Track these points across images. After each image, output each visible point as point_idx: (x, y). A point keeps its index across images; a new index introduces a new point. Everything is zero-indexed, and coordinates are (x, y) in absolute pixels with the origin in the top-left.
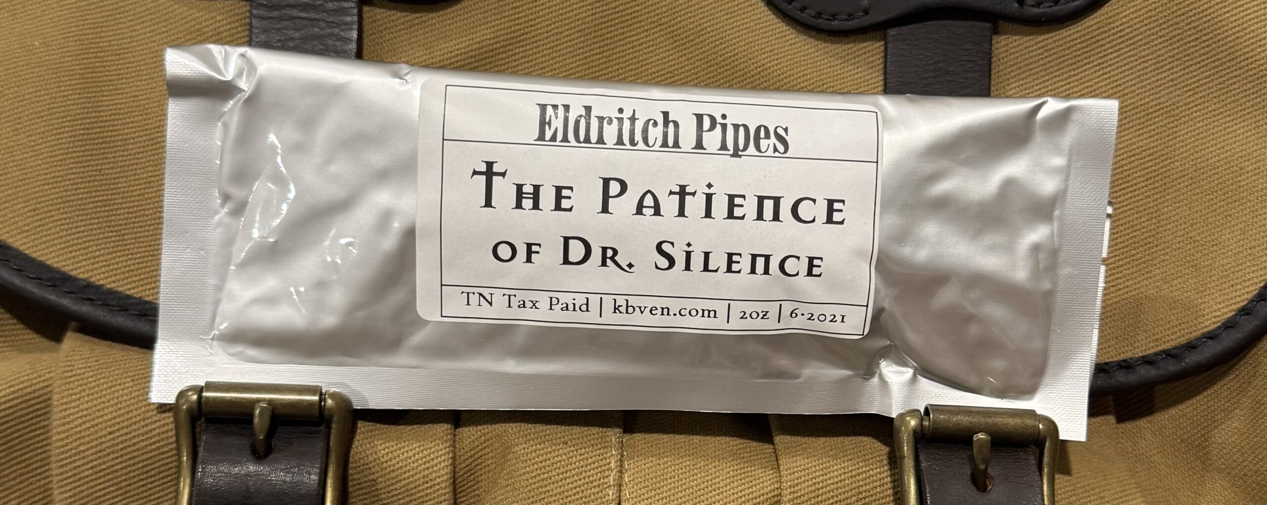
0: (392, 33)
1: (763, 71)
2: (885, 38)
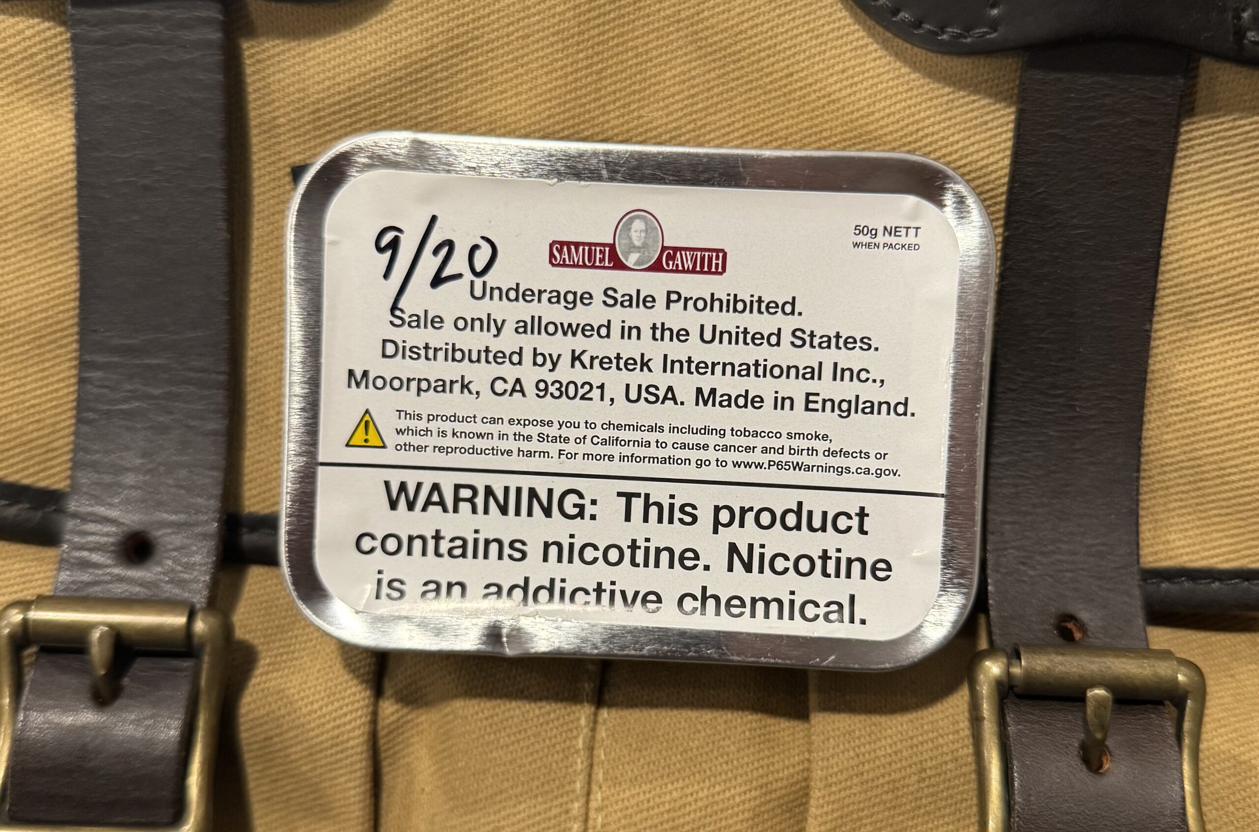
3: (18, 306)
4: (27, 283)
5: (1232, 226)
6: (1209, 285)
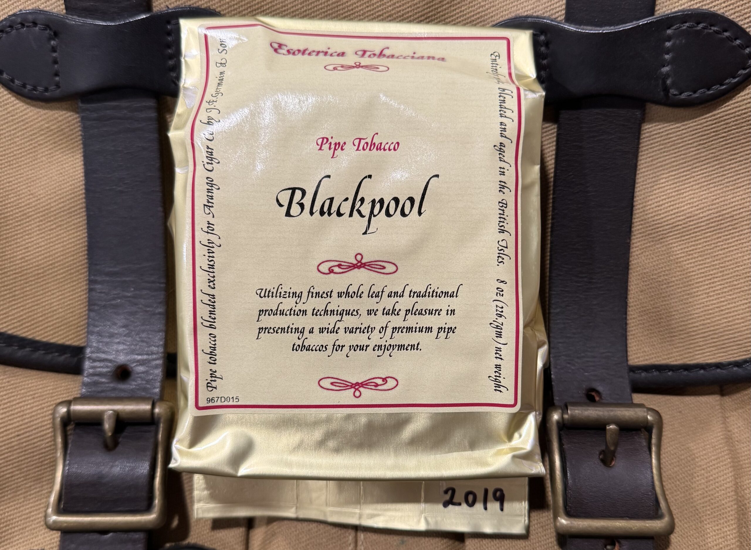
3: (59, 254)
4: (63, 242)
5: (670, 189)
6: (660, 219)
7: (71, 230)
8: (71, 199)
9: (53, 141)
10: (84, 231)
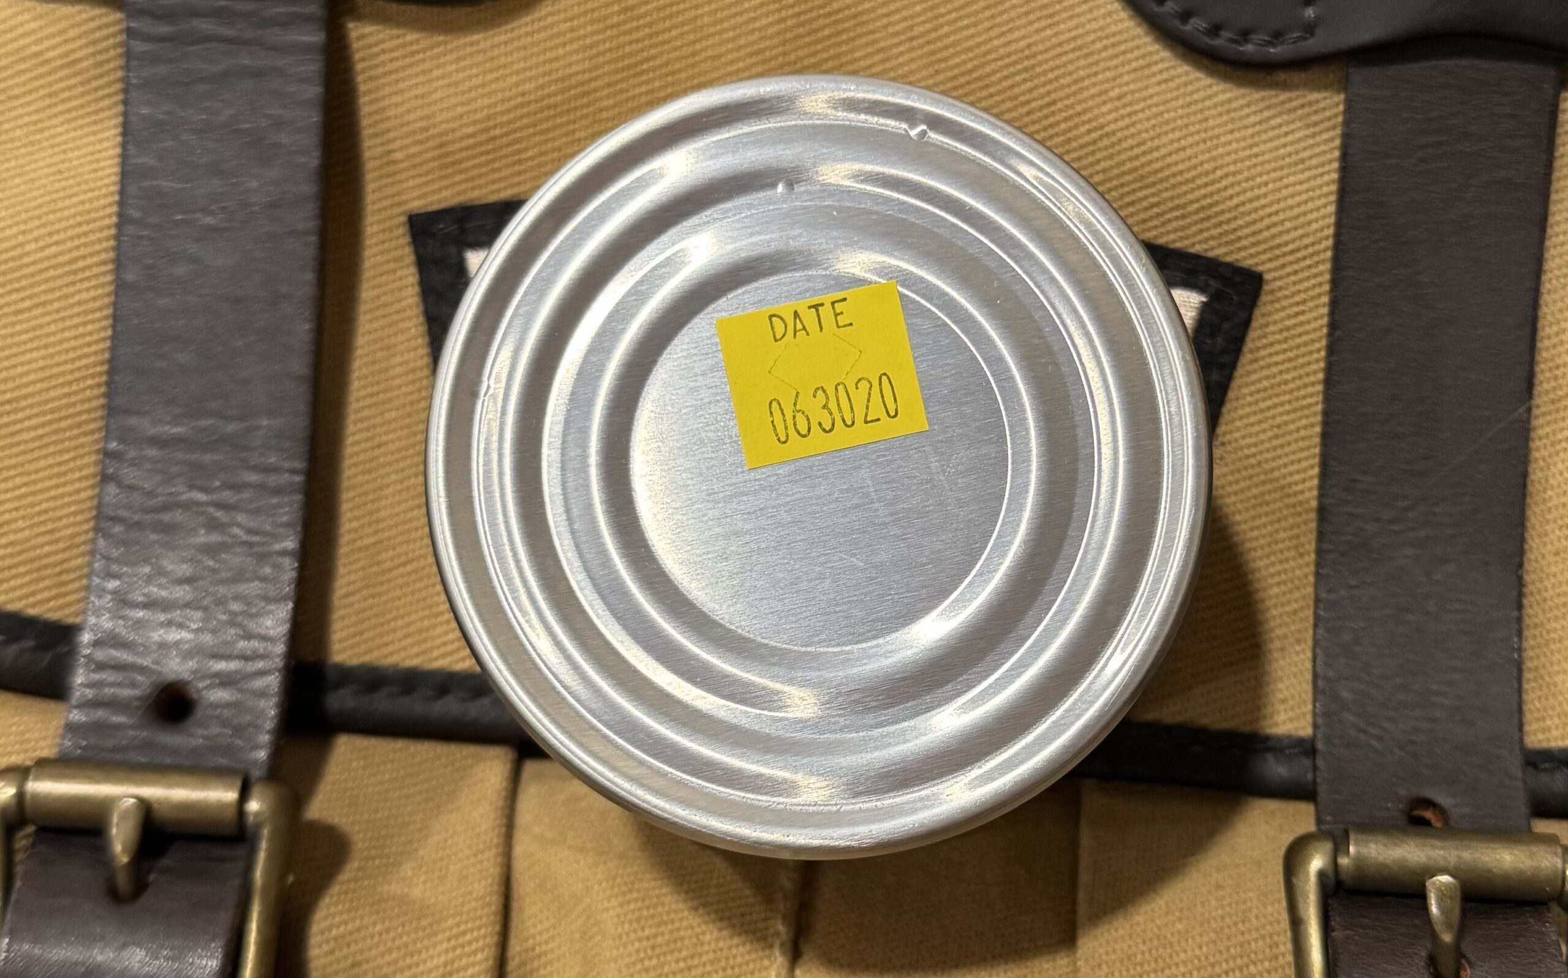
0: (397, 59)
1: (1101, 138)
2: (1344, 85)
7: (71, 317)
8: (79, 236)
9: (48, 90)
10: (105, 323)
